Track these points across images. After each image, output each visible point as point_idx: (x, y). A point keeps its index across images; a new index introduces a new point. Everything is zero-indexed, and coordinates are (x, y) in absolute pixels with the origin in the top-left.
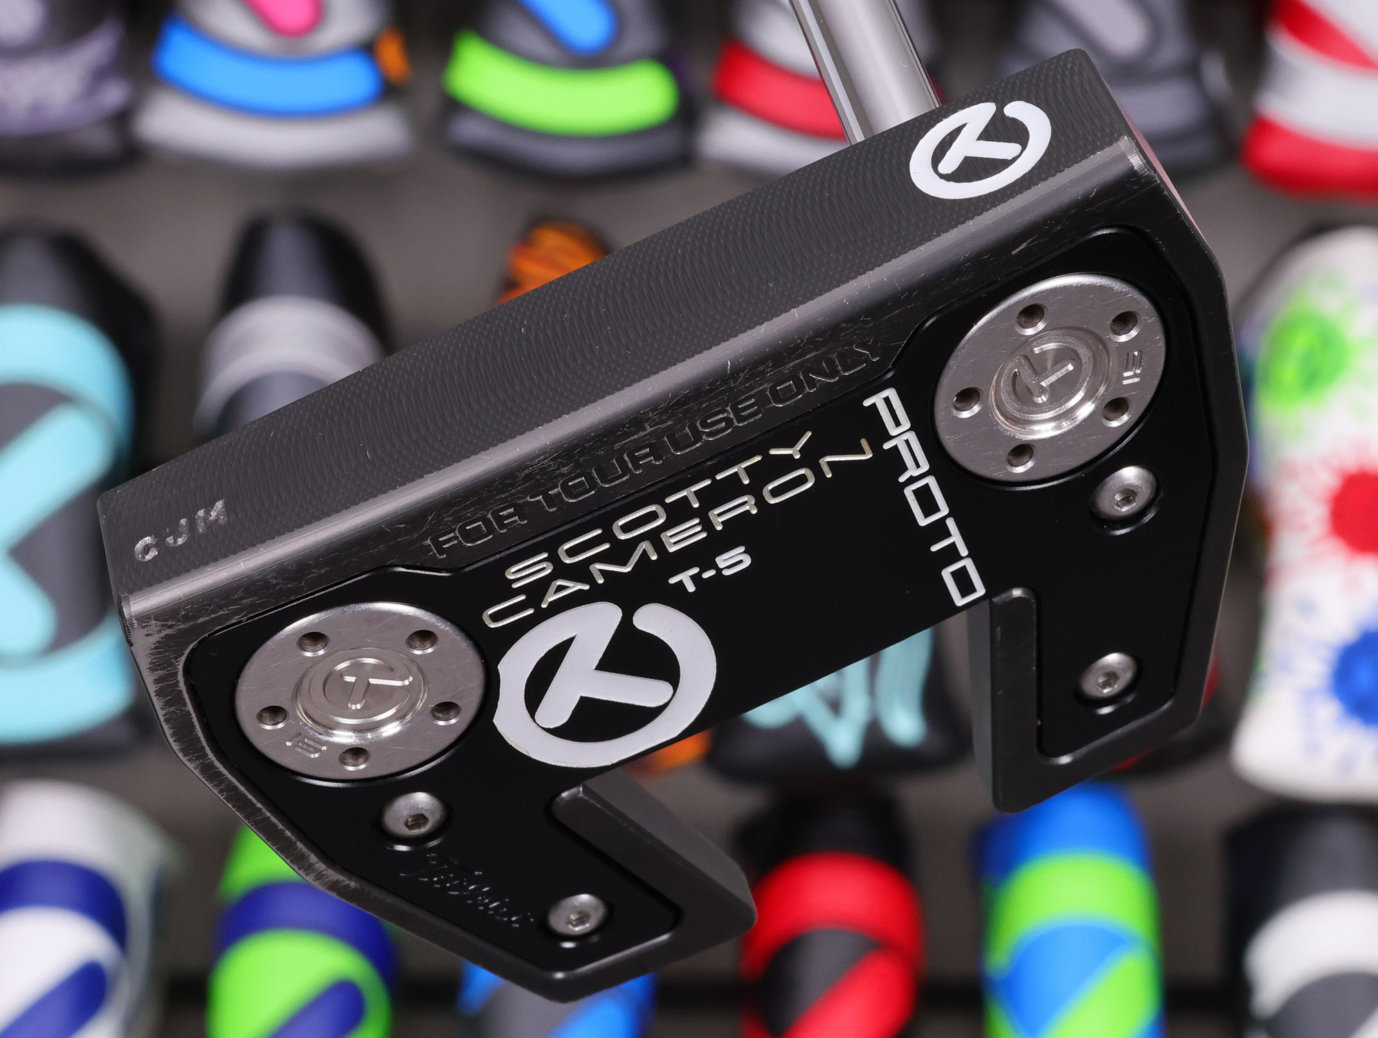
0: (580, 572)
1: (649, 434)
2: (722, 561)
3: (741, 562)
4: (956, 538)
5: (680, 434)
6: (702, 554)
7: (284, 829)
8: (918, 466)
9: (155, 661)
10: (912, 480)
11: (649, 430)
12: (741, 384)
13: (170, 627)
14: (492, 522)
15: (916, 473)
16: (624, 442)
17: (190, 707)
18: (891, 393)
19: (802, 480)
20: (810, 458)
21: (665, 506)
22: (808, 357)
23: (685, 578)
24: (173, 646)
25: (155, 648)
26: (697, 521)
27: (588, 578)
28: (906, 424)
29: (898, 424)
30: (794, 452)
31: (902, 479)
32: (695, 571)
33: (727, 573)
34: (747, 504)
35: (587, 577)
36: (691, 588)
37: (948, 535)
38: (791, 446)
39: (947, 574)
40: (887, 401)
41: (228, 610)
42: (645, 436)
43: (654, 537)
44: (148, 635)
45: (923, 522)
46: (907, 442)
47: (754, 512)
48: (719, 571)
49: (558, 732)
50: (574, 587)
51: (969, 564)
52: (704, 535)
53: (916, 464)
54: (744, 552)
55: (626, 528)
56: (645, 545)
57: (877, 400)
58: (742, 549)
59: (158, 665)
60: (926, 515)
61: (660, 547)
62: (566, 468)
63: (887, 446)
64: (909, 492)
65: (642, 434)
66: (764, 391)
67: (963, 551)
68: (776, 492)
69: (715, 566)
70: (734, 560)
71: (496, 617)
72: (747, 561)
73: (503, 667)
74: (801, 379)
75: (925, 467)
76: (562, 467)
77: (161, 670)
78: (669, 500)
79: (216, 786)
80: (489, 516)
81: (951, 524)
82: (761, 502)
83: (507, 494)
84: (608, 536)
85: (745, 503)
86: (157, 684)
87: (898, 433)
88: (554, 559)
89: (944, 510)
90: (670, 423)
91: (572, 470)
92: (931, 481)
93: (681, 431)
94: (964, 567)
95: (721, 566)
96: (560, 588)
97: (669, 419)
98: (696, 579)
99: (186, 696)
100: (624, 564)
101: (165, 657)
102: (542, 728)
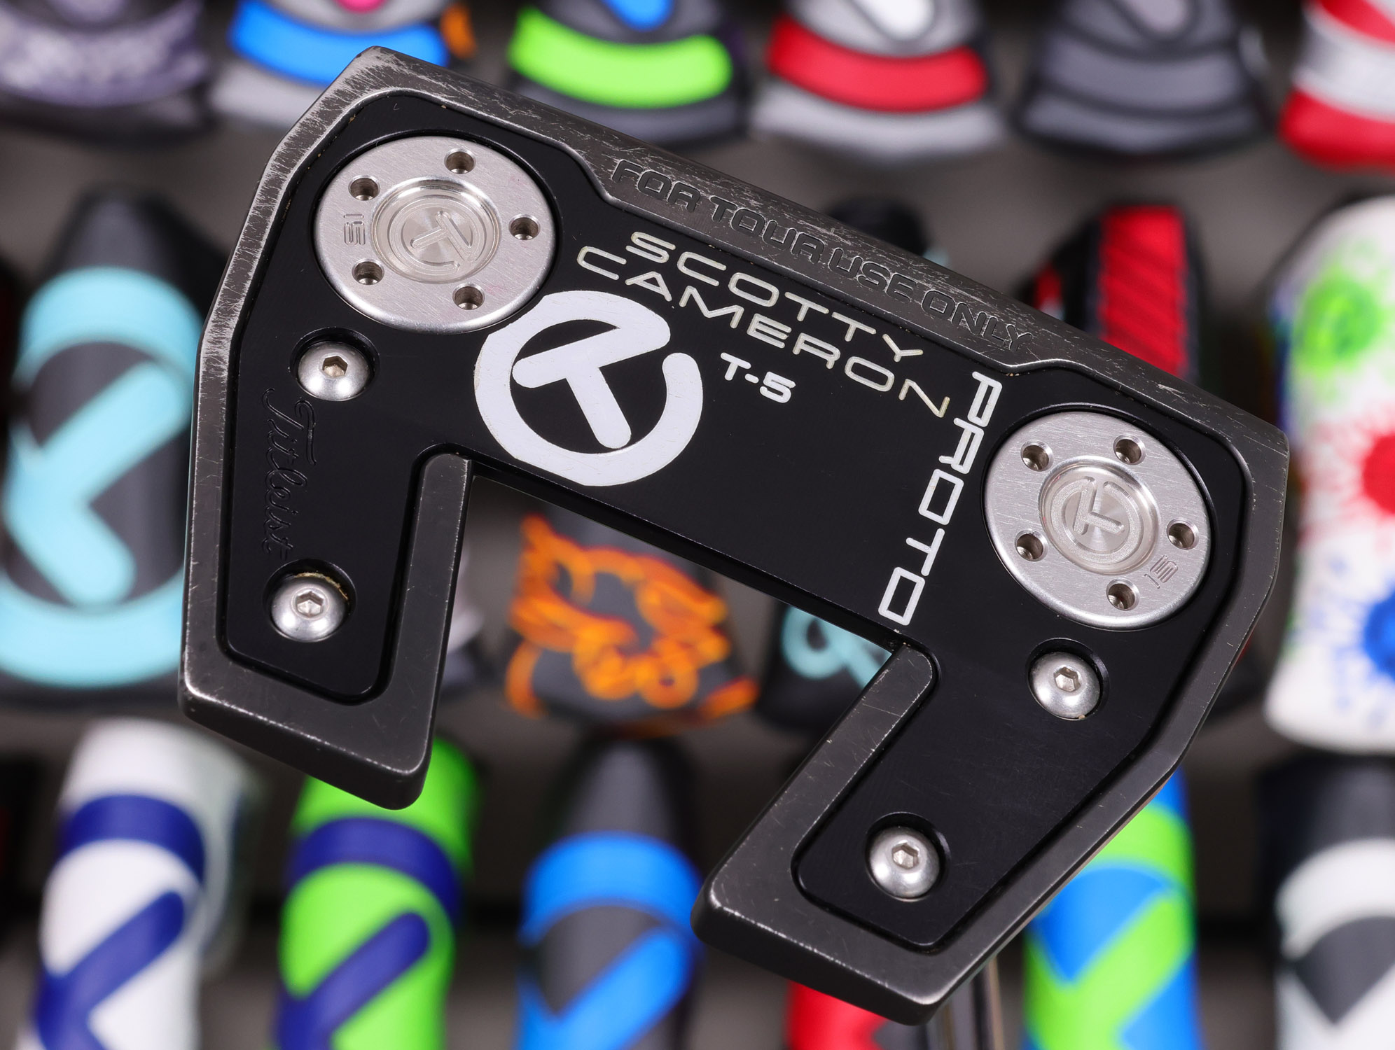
0: (677, 283)
1: (829, 235)
2: (771, 378)
3: (780, 394)
4: (932, 551)
5: (846, 257)
6: (764, 358)
7: (252, 278)
8: (962, 463)
9: (357, 77)
10: (947, 468)
11: (831, 233)
12: (917, 268)
13: (399, 65)
14: (670, 189)
15: (957, 467)
16: (808, 224)
17: (329, 129)
18: (998, 387)
19: (882, 379)
20: (904, 370)
21: (782, 296)
22: (974, 297)
23: (735, 363)
24: (383, 78)
25: (370, 69)
26: (789, 330)
27: (677, 294)
28: (985, 421)
29: (980, 414)
30: (899, 354)
31: (944, 459)
32: (747, 365)
33: (764, 391)
34: (832, 356)
35: (677, 292)
36: (729, 375)
37: (929, 542)
38: (902, 348)
39: (899, 573)
40: (990, 389)
41: (447, 86)
42: (826, 234)
43: (751, 310)
44: (378, 58)
45: (924, 510)
46: (973, 435)
47: (830, 366)
48: (761, 384)
49: (517, 390)
50: (663, 290)
51: (920, 583)
52: (781, 345)
53: (962, 459)
54: (791, 389)
55: (742, 285)
56: (738, 311)
57: (985, 381)
58: (792, 384)
59: (354, 82)
60: (931, 508)
61: (746, 321)
62: (755, 202)
63: (958, 422)
64: (938, 474)
65: (824, 231)
66: (925, 288)
67: (926, 570)
68: (857, 369)
69: (762, 377)
70: (778, 388)
71: (590, 258)
72: (785, 398)
73: (548, 300)
74: (955, 307)
75: (965, 469)
76: (754, 200)
77: (352, 86)
78: (789, 296)
79: (260, 201)
80: (674, 184)
81: (940, 534)
82: (840, 364)
83: (702, 181)
84: (724, 278)
85: (830, 353)
86: (336, 94)
87: (975, 422)
88: (674, 256)
89: (945, 519)
90: (849, 243)
91: (757, 207)
92: (959, 484)
93: (848, 256)
94: (914, 584)
95: (765, 382)
96: (653, 281)
97: (851, 240)
98: (741, 372)
99: (339, 119)
100: (710, 309)
101: (367, 80)
102: (512, 375)
